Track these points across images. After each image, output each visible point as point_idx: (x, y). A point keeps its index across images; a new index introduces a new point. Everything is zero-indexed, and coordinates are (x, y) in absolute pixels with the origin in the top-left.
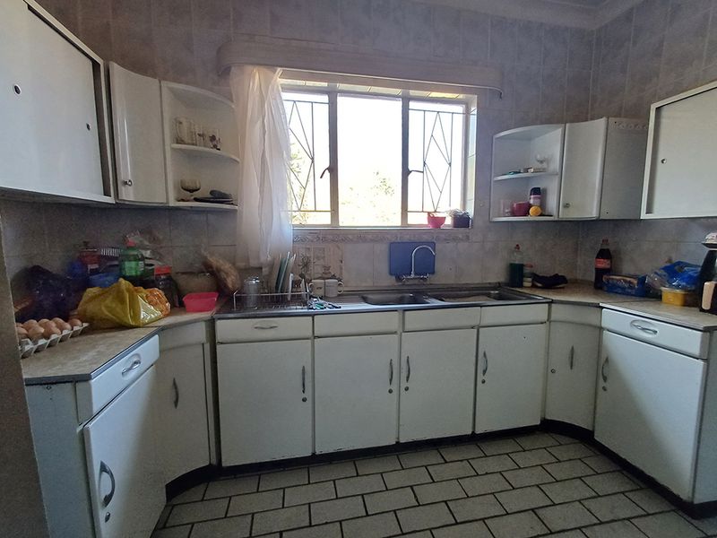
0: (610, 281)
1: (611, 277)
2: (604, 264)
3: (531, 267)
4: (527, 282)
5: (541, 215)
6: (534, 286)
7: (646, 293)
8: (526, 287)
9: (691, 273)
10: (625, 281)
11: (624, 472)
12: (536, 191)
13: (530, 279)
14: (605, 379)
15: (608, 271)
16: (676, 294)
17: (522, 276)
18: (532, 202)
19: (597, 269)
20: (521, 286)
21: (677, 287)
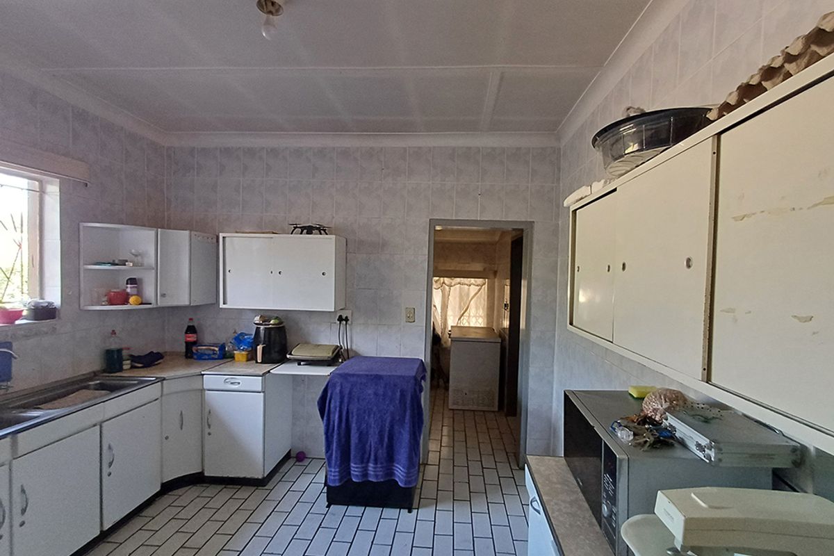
0: (199, 351)
1: (199, 347)
2: (192, 338)
3: (128, 349)
4: (127, 365)
5: (142, 304)
6: (133, 367)
7: (224, 356)
8: (126, 370)
9: (248, 340)
10: (210, 350)
11: (228, 486)
12: (132, 281)
13: (129, 362)
14: (209, 426)
15: (195, 343)
16: (243, 355)
17: (120, 360)
18: (129, 290)
19: (187, 343)
20: (121, 370)
21: (243, 350)
